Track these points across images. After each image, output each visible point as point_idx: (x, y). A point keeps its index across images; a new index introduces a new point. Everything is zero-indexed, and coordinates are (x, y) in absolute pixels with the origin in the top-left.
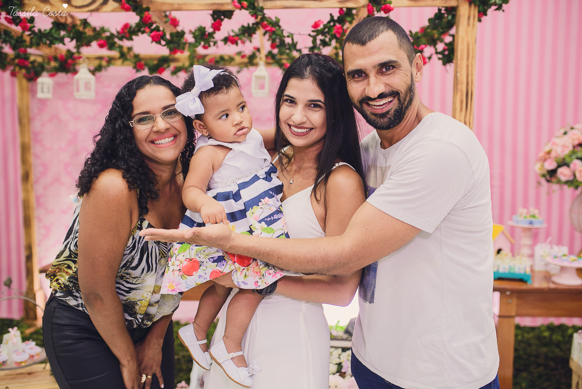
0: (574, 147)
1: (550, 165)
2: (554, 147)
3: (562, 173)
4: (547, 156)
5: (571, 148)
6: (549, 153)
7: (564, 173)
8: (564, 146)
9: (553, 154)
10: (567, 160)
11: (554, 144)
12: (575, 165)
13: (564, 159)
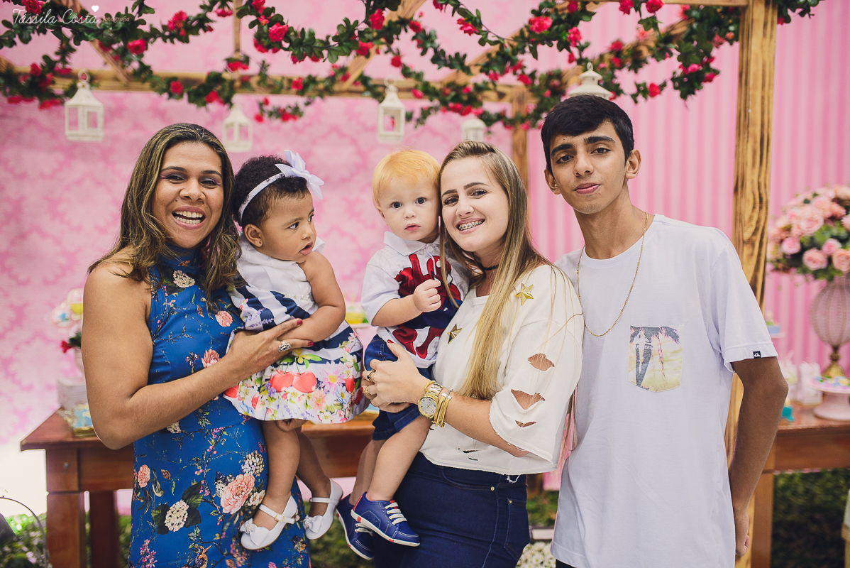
0: (825, 221)
1: (791, 247)
2: (794, 222)
3: (810, 259)
4: (784, 235)
5: (821, 222)
6: (788, 229)
7: (814, 259)
8: (810, 220)
9: (795, 231)
10: (818, 239)
11: (792, 216)
12: (831, 246)
13: (812, 238)
